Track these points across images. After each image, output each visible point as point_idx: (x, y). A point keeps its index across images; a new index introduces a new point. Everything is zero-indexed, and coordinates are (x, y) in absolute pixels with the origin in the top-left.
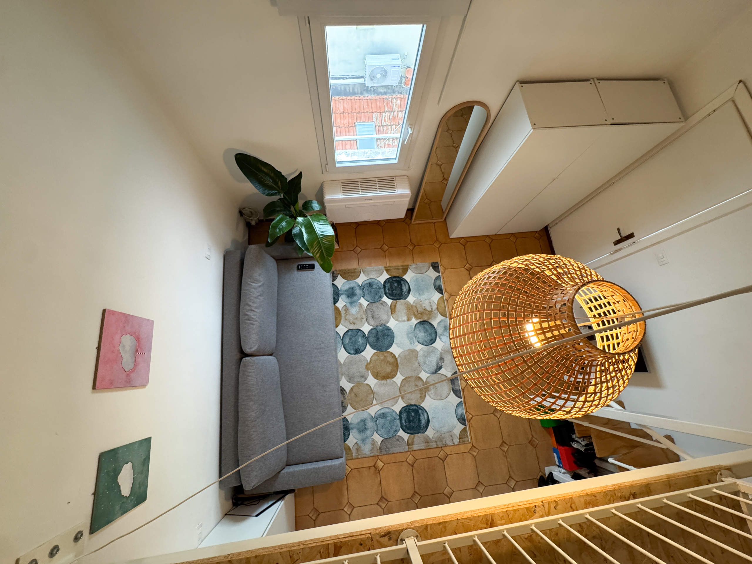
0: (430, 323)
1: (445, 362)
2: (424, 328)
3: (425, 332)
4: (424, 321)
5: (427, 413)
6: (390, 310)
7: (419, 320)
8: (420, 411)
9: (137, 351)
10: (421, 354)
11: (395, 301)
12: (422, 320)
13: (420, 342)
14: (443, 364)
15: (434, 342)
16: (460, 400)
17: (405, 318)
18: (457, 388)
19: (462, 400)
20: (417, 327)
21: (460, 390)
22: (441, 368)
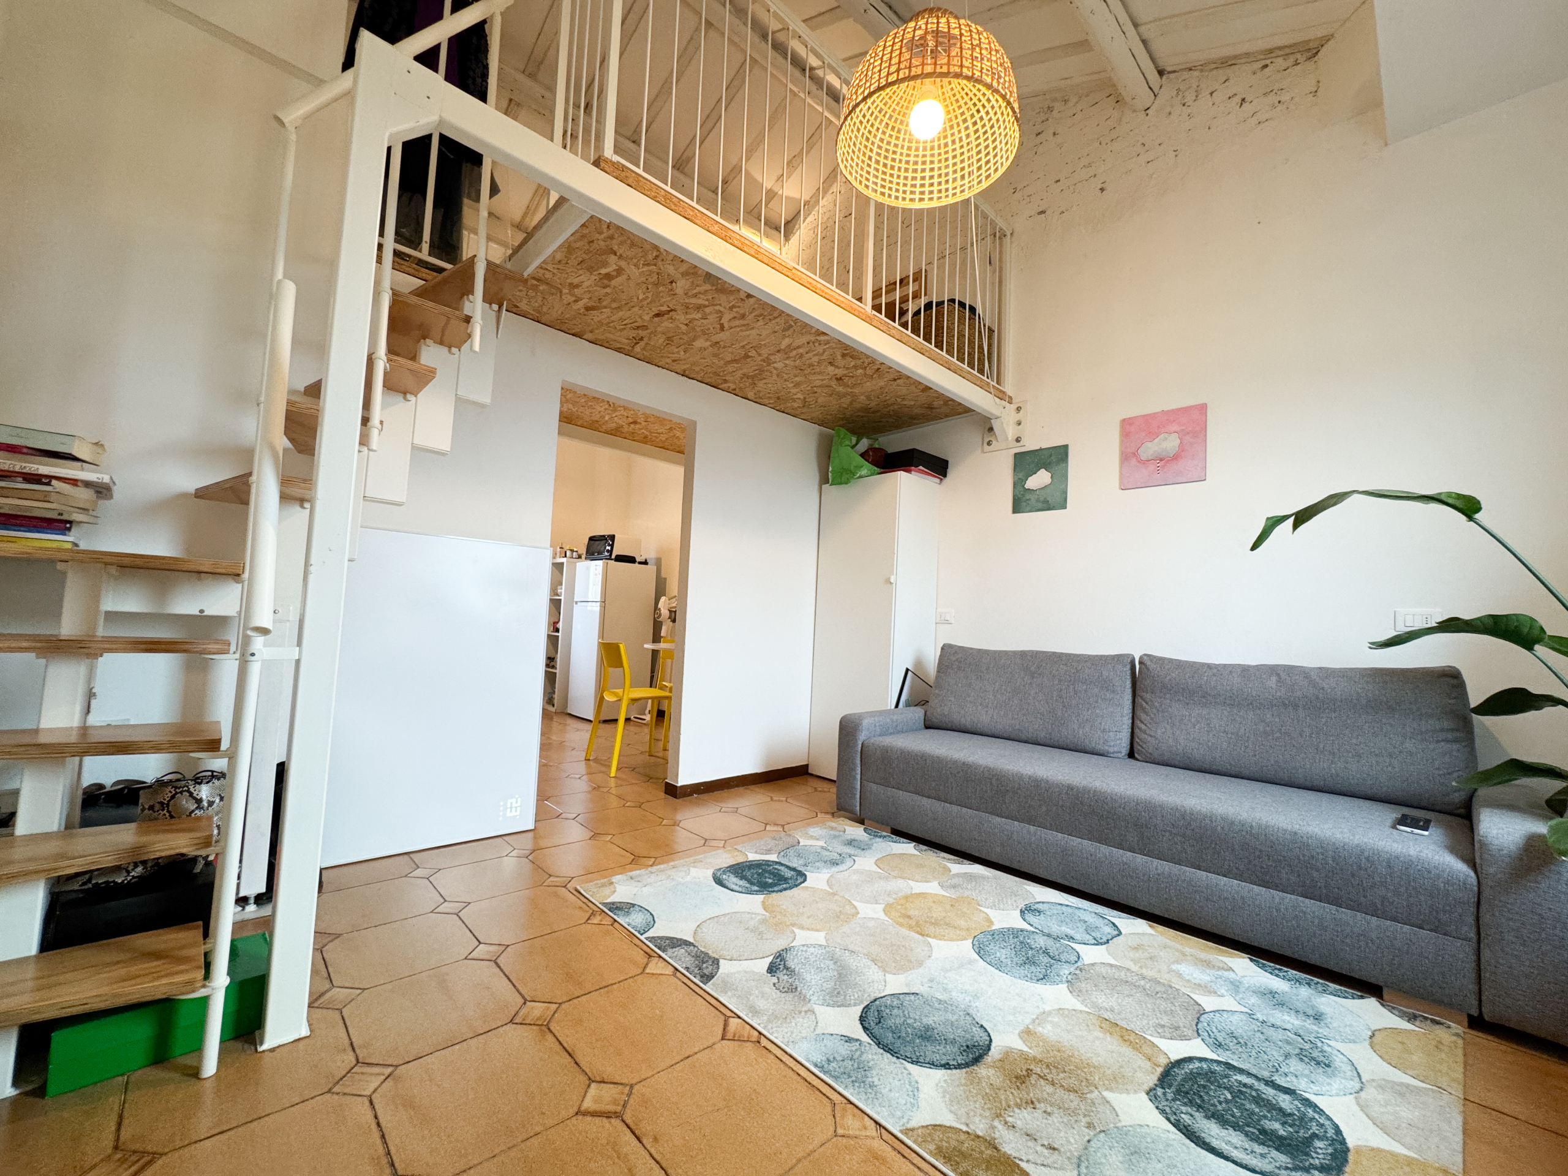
0: (946, 1066)
1: (769, 989)
2: (953, 1042)
3: (928, 1028)
4: (977, 1060)
5: (732, 890)
6: (1123, 1024)
7: (995, 1053)
8: (756, 888)
9: (1161, 460)
10: (873, 973)
11: (1163, 1061)
12: (988, 1059)
13: (912, 997)
14: (775, 980)
15: (862, 1019)
16: (650, 934)
17: (1047, 1030)
18: (681, 951)
19: (642, 938)
20: (977, 1031)
21: (663, 951)
22: (772, 969)
